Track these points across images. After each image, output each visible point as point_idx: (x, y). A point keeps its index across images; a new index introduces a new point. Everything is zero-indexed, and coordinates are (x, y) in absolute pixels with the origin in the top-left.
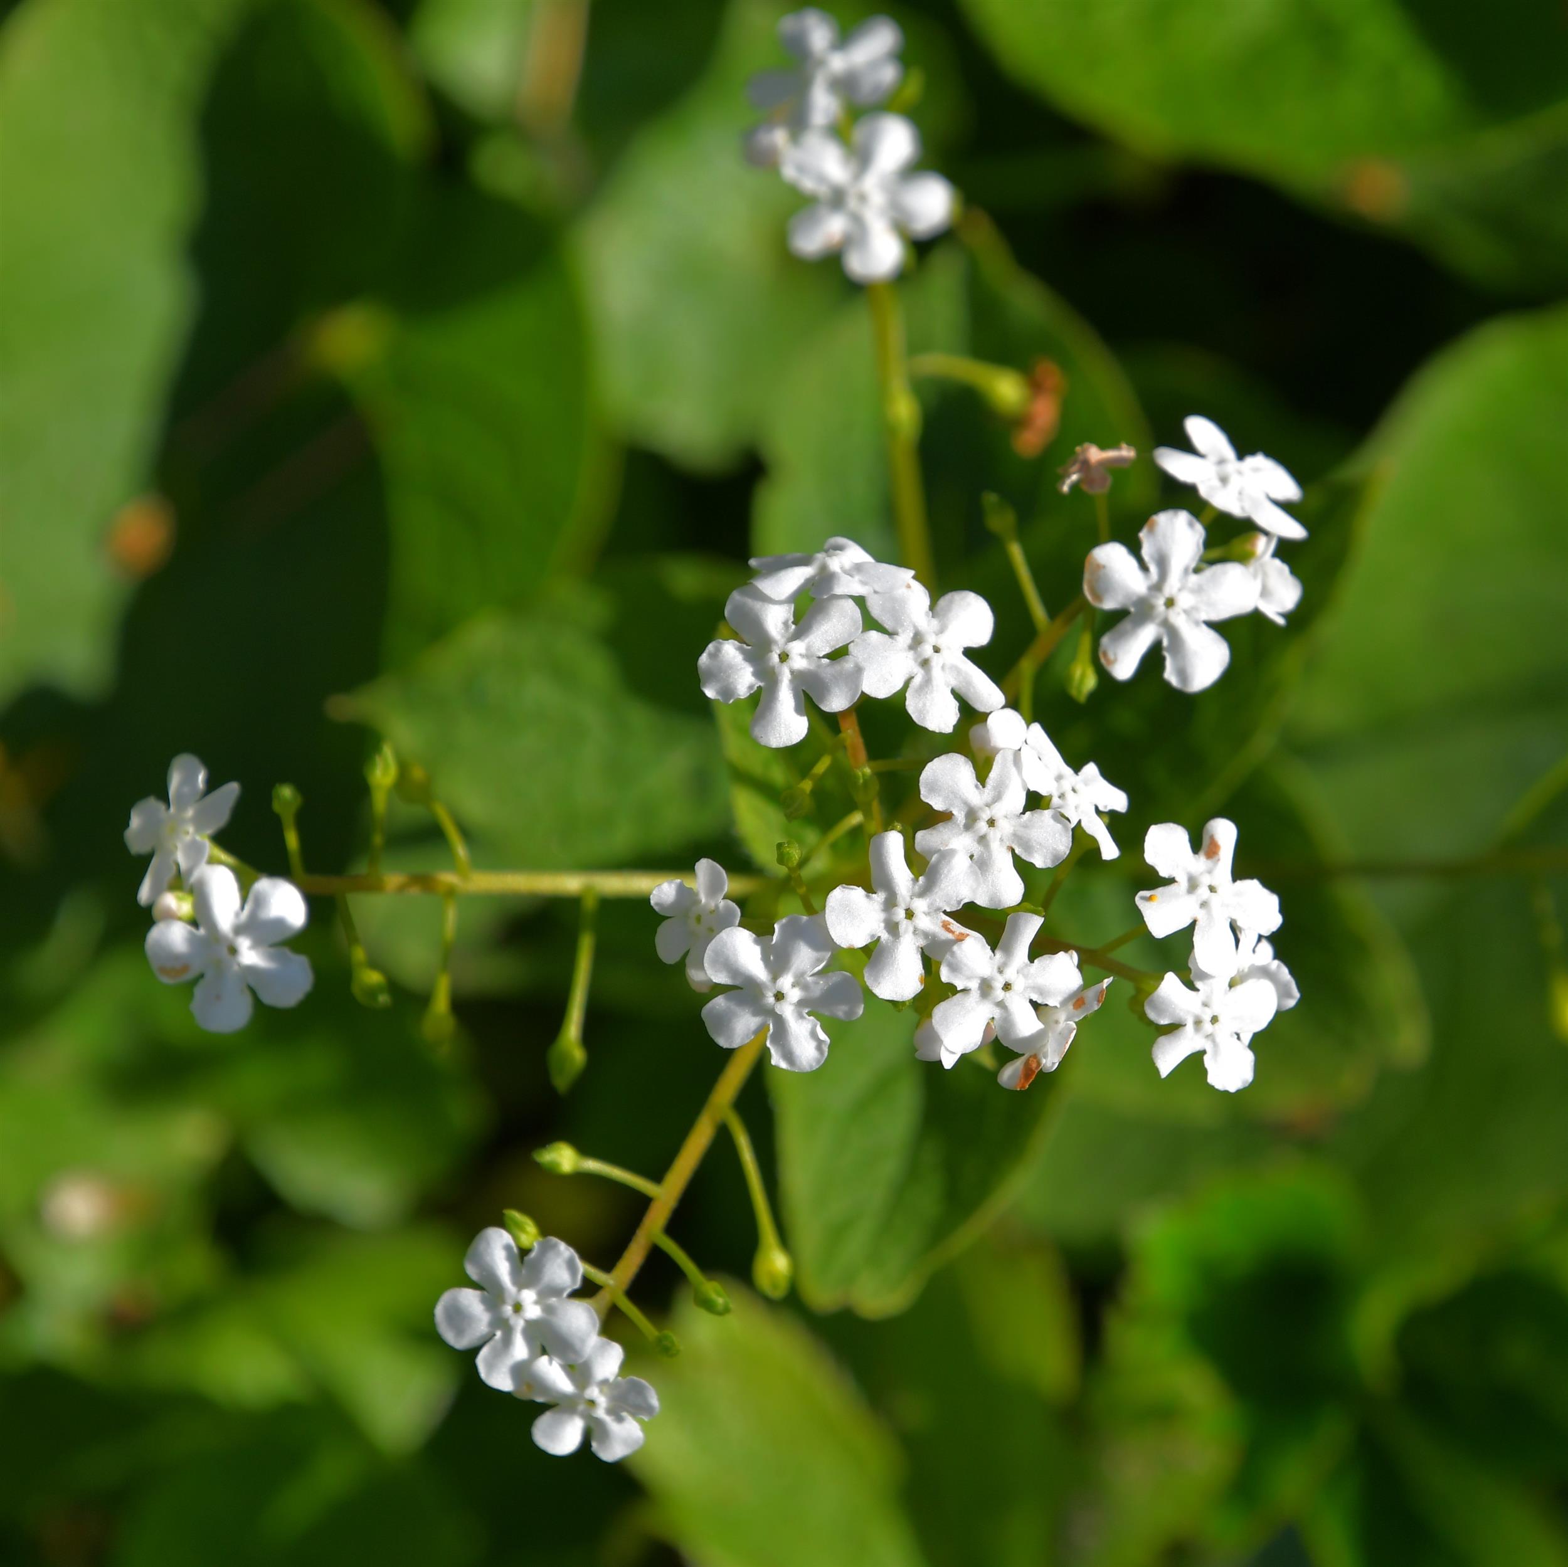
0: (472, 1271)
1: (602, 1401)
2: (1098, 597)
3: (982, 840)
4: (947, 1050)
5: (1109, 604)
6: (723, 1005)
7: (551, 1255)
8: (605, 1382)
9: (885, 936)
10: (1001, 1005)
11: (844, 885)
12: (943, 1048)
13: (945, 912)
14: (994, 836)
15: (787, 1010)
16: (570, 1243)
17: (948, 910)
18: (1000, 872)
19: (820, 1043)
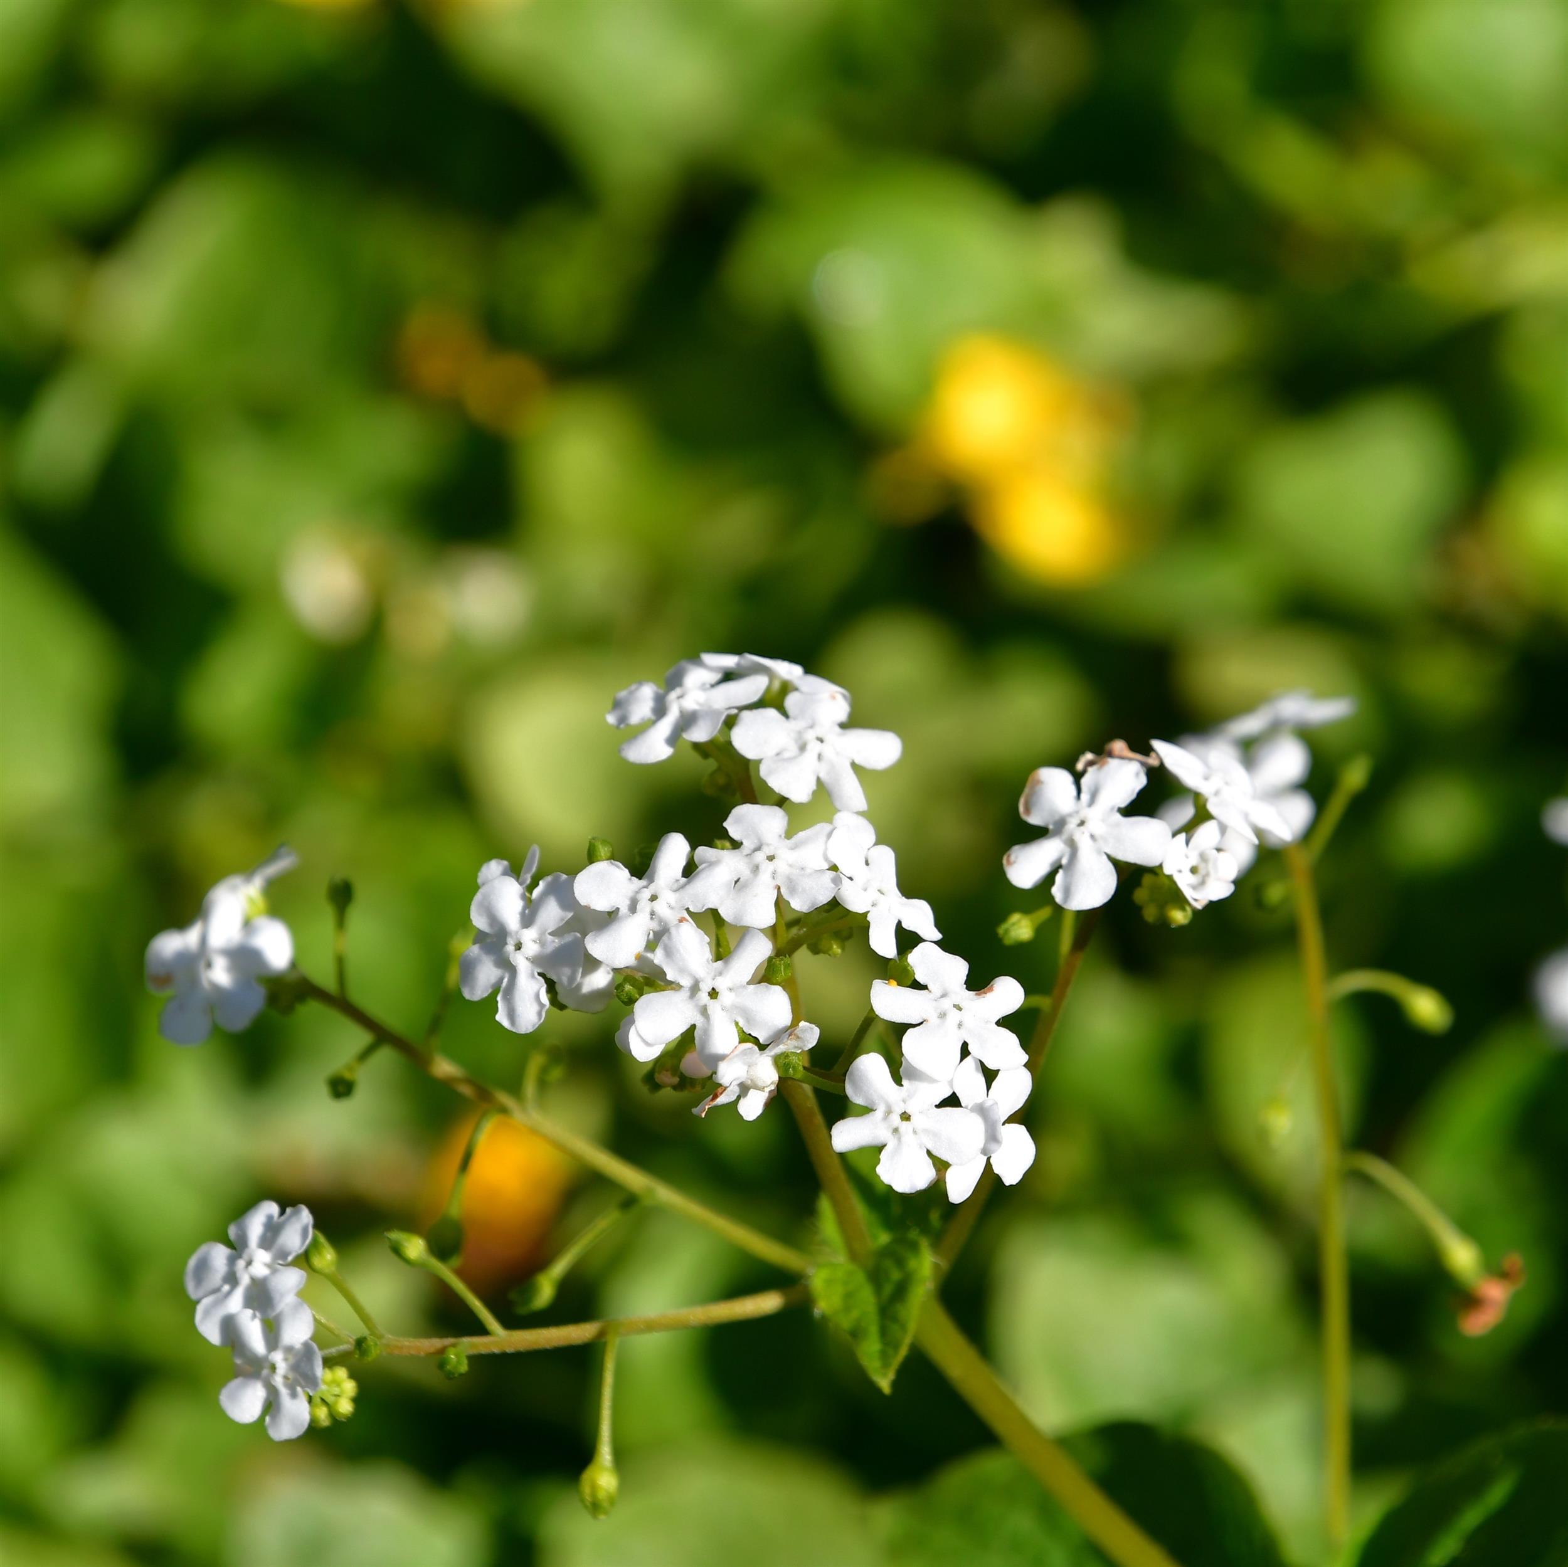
0: (232, 1231)
1: (282, 1367)
2: (1028, 810)
3: (756, 869)
4: (638, 1032)
5: (1034, 819)
6: (476, 952)
7: (294, 1219)
8: (289, 1350)
9: (624, 910)
10: (704, 1011)
11: (612, 861)
12: (633, 1026)
13: (688, 910)
14: (767, 868)
15: (521, 962)
16: (313, 1211)
17: (692, 909)
18: (755, 896)
19: (542, 1005)
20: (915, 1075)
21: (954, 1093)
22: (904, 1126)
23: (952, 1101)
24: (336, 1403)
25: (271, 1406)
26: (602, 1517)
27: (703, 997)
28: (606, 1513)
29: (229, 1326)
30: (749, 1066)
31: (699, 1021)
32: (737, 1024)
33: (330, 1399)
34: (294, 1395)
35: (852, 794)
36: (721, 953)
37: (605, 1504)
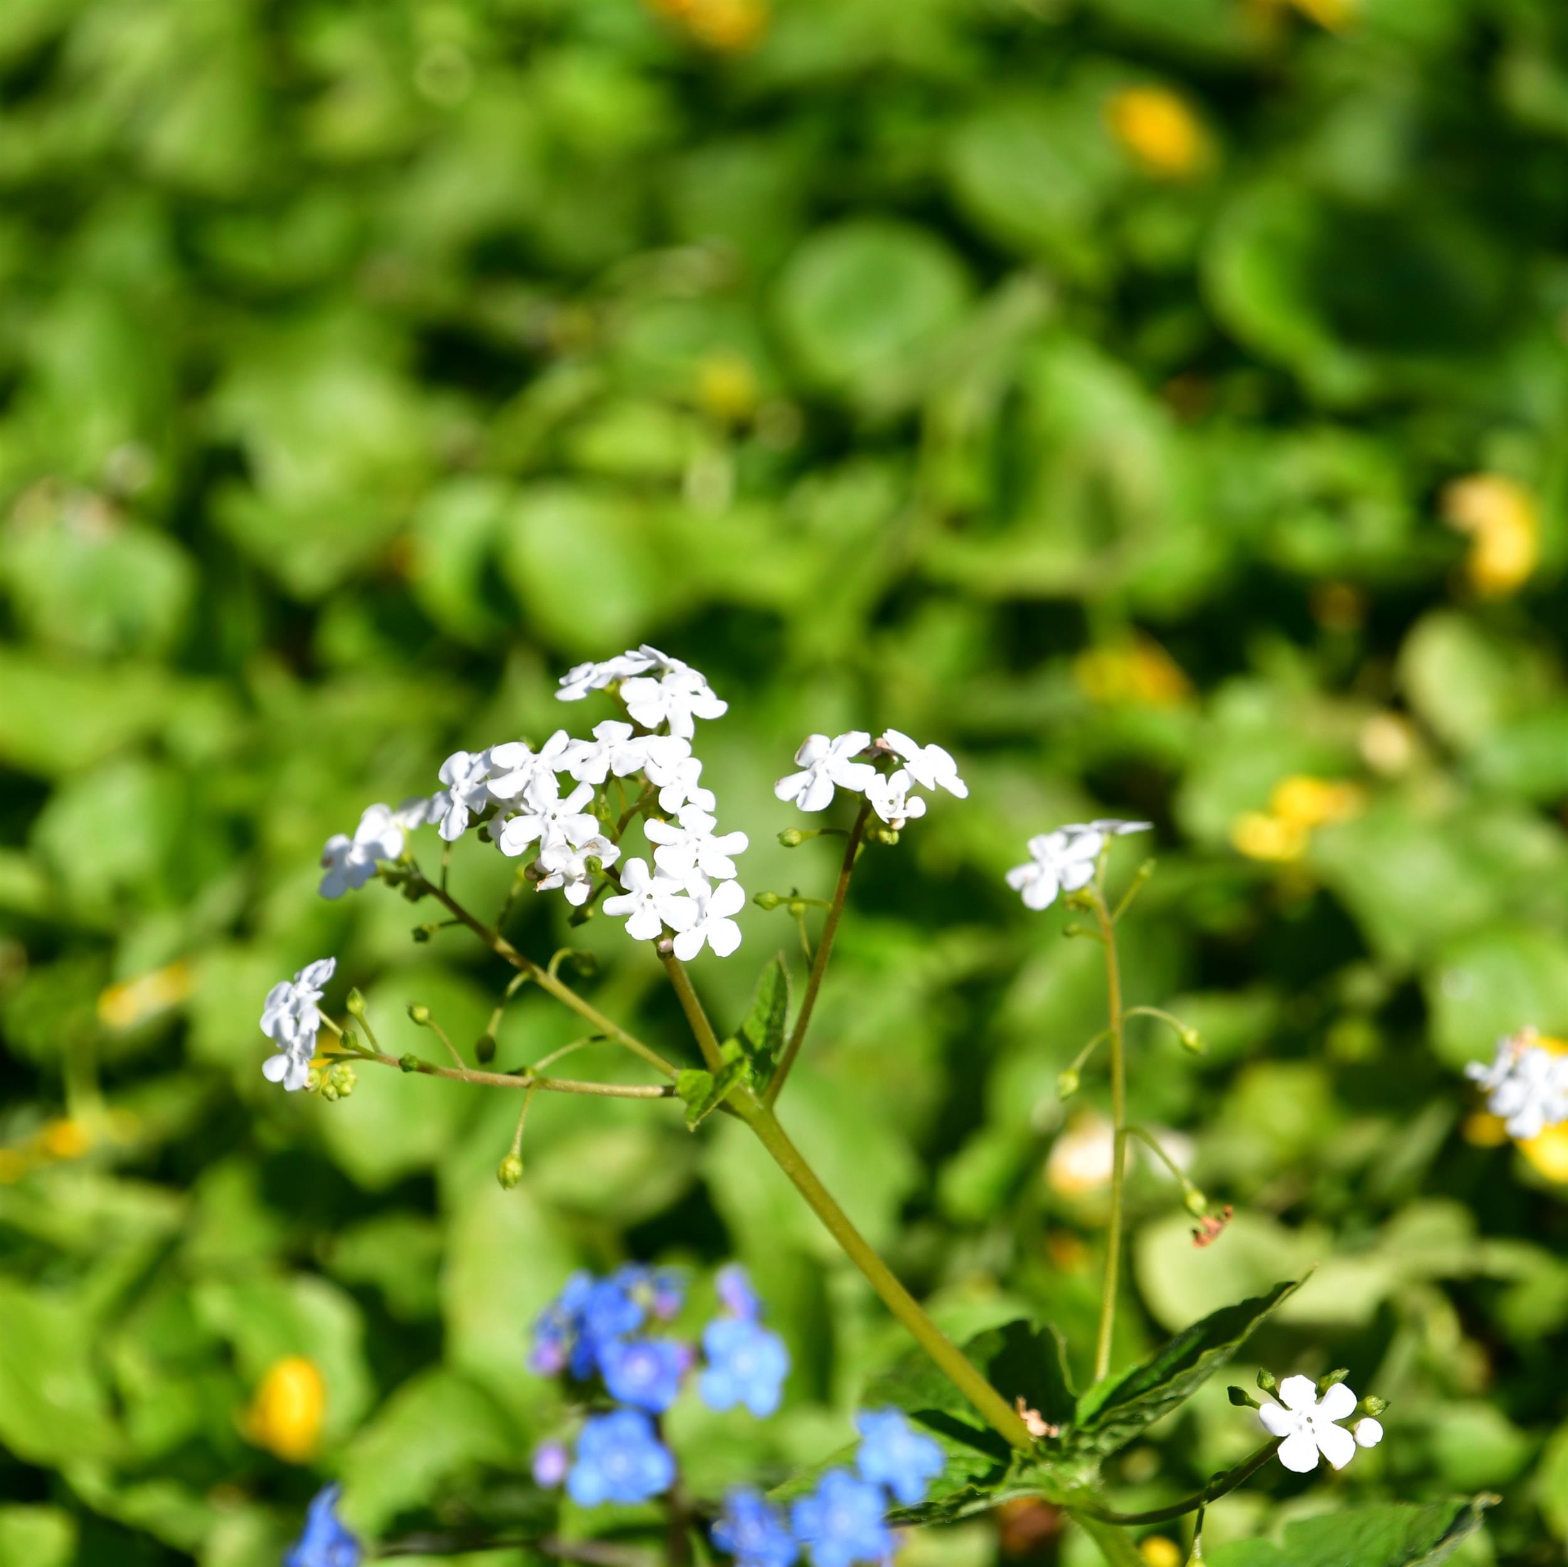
20: (661, 873)
21: (685, 889)
22: (648, 902)
23: (684, 893)
24: (341, 1086)
25: (289, 1071)
26: (508, 1189)
27: (548, 818)
28: (511, 1187)
29: (277, 1026)
30: (568, 862)
31: (544, 833)
32: (565, 836)
33: (337, 1083)
34: (301, 1063)
35: (684, 728)
36: (564, 793)
37: (511, 1181)
